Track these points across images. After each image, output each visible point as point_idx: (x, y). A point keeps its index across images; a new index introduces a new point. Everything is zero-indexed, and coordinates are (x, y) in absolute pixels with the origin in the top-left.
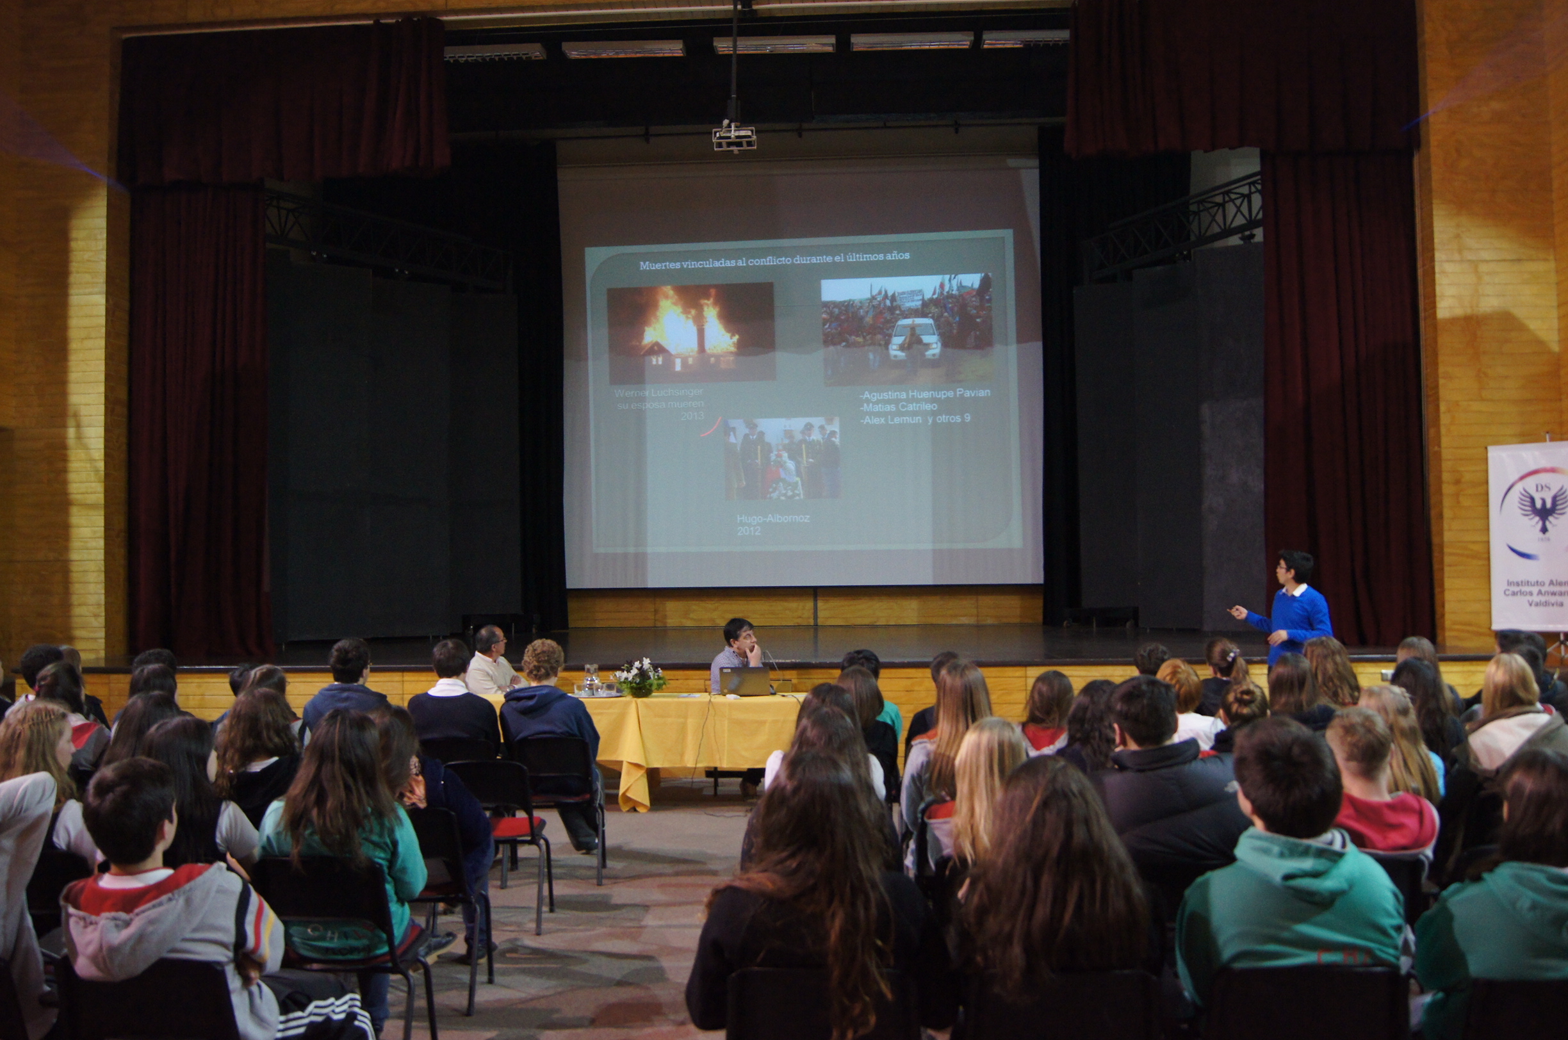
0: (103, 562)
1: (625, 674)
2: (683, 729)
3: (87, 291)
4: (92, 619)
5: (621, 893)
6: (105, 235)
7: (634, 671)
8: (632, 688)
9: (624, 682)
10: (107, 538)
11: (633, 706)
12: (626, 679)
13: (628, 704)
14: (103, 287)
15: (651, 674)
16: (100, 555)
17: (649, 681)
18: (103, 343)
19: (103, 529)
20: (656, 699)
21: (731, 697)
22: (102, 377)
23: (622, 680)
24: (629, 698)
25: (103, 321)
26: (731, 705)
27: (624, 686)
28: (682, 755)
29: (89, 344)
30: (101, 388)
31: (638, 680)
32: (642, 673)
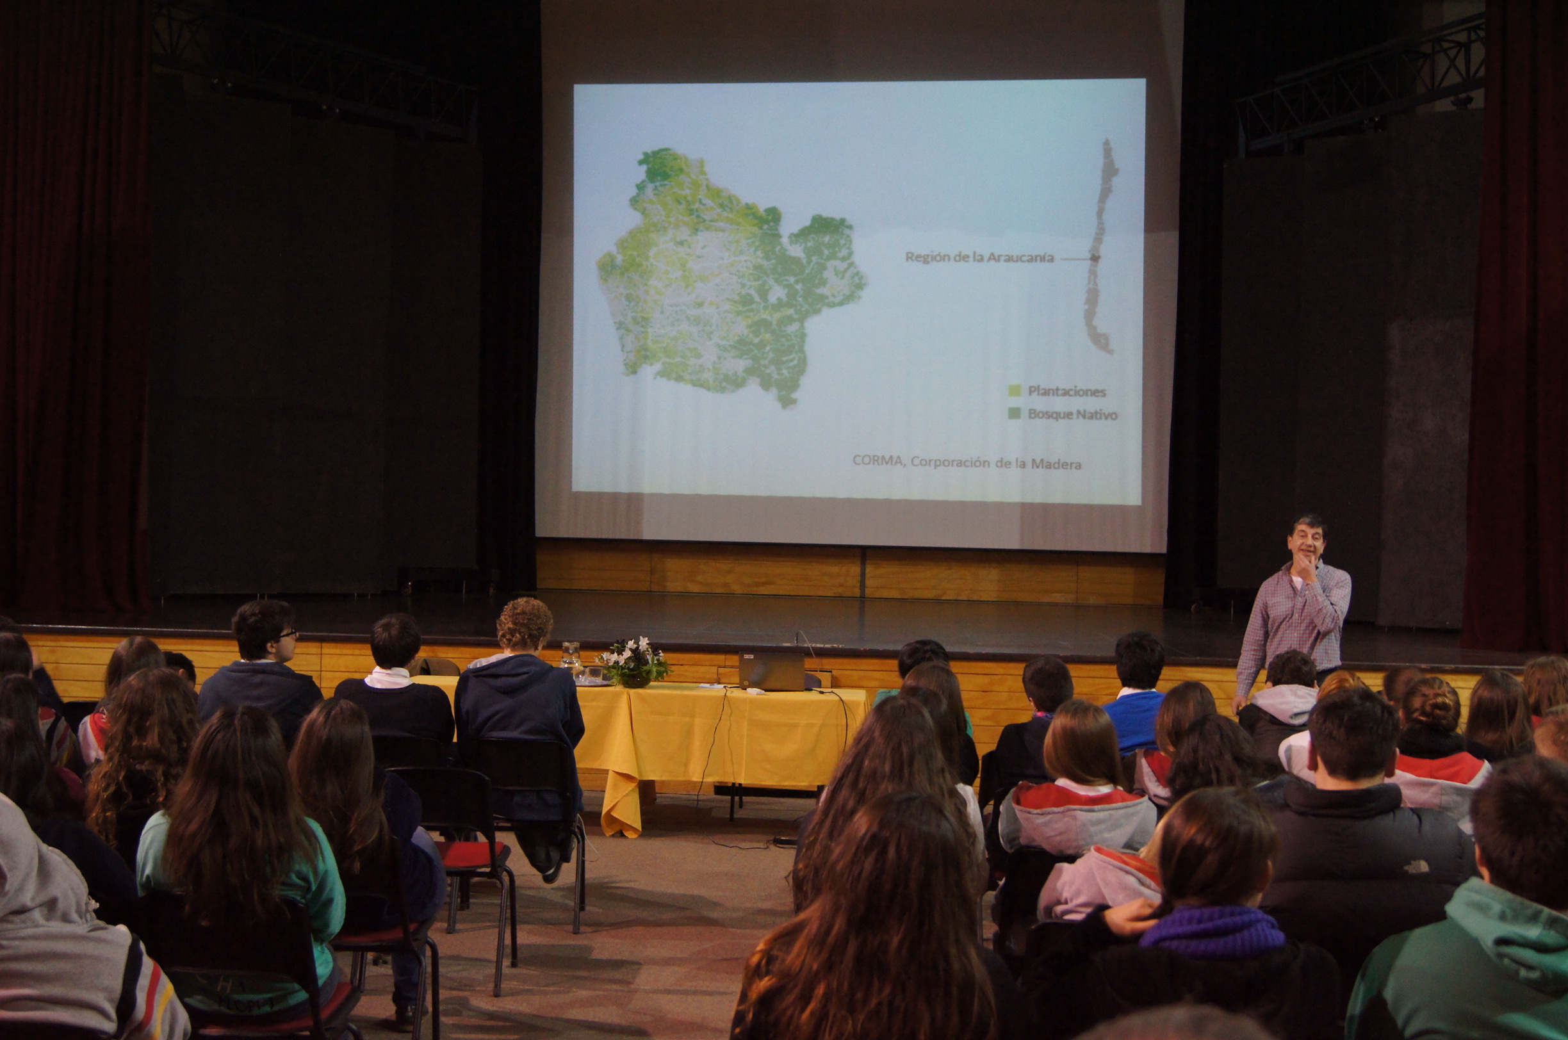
1: (614, 657)
2: (688, 733)
5: (605, 946)
7: (627, 654)
8: (623, 675)
9: (613, 667)
11: (625, 698)
12: (617, 663)
13: (617, 696)
15: (649, 657)
17: (645, 668)
20: (655, 690)
21: (753, 692)
23: (611, 664)
24: (619, 688)
26: (752, 702)
27: (614, 671)
28: (686, 764)
31: (632, 665)
32: (637, 654)
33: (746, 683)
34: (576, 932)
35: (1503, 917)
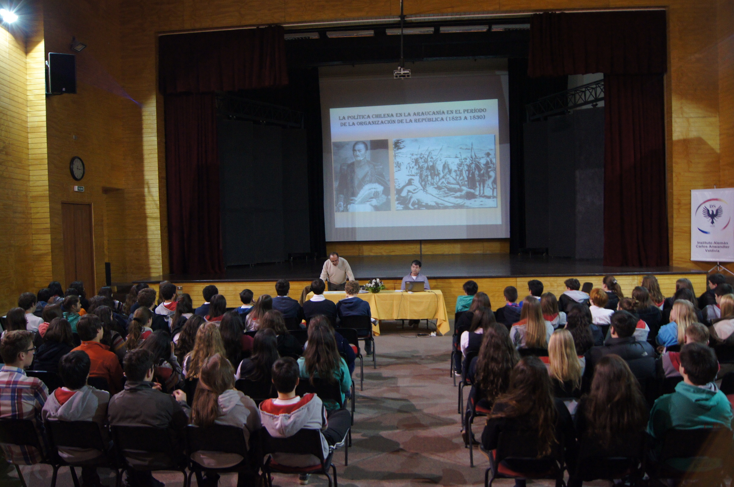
0: (160, 239)
1: (370, 285)
2: (392, 305)
3: (150, 135)
4: (157, 261)
5: (385, 372)
6: (156, 114)
7: (373, 284)
8: (372, 290)
9: (370, 288)
10: (161, 230)
11: (373, 296)
12: (370, 286)
13: (371, 296)
14: (156, 134)
15: (380, 284)
16: (159, 237)
17: (379, 287)
18: (156, 155)
19: (160, 227)
20: (382, 293)
21: (410, 293)
22: (157, 169)
23: (369, 287)
24: (371, 294)
25: (156, 147)
26: (410, 296)
27: (370, 289)
28: (392, 314)
29: (151, 156)
30: (157, 173)
31: (375, 287)
32: (376, 284)
33: (407, 290)
34: (375, 368)
35: (694, 392)
